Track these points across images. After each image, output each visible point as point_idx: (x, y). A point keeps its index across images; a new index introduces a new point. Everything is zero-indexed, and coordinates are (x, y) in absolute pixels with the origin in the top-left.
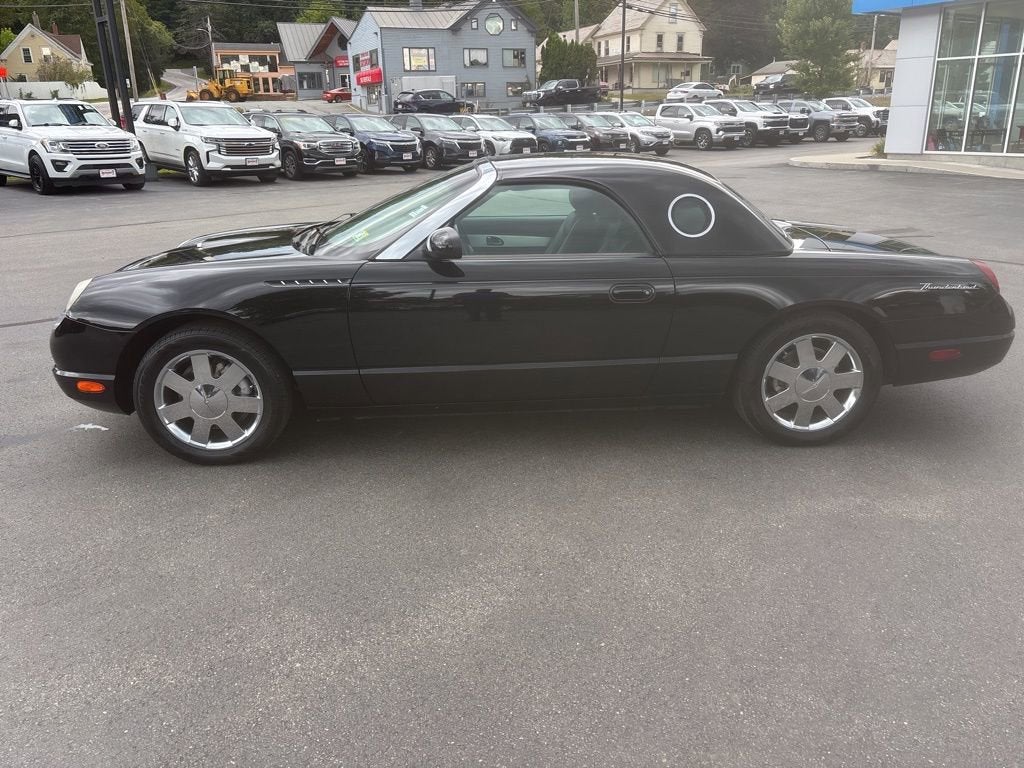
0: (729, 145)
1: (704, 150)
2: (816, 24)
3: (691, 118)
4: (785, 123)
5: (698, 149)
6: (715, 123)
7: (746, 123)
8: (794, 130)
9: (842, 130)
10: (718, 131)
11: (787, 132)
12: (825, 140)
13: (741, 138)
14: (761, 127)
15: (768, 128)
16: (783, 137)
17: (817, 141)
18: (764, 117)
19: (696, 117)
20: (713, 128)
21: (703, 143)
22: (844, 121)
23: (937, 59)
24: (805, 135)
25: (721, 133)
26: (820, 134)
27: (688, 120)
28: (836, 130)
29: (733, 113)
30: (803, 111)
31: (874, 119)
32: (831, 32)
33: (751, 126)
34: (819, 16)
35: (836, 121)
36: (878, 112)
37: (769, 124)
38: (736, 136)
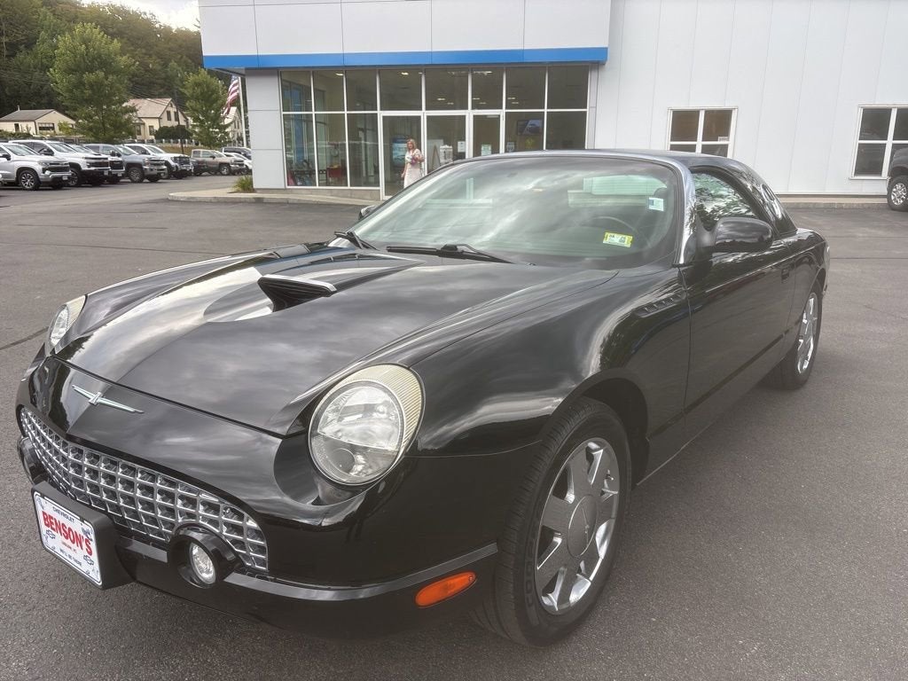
0: (57, 185)
1: (31, 190)
2: (89, 77)
3: (8, 157)
4: (106, 164)
5: (24, 189)
6: (40, 163)
7: (70, 163)
8: (114, 172)
9: (155, 172)
10: (44, 170)
11: (110, 172)
12: (140, 181)
13: (69, 177)
14: (84, 168)
15: (93, 168)
16: (106, 178)
17: (133, 182)
18: (86, 158)
19: (13, 157)
20: (38, 168)
21: (28, 183)
22: (155, 165)
23: (283, 113)
24: (123, 177)
25: (47, 173)
26: (136, 176)
27: (5, 160)
28: (149, 173)
29: (50, 153)
30: (113, 154)
31: (172, 163)
32: (106, 86)
33: (75, 166)
34: (91, 70)
35: (148, 164)
36: (175, 158)
37: (92, 165)
38: (65, 175)
